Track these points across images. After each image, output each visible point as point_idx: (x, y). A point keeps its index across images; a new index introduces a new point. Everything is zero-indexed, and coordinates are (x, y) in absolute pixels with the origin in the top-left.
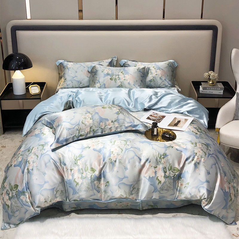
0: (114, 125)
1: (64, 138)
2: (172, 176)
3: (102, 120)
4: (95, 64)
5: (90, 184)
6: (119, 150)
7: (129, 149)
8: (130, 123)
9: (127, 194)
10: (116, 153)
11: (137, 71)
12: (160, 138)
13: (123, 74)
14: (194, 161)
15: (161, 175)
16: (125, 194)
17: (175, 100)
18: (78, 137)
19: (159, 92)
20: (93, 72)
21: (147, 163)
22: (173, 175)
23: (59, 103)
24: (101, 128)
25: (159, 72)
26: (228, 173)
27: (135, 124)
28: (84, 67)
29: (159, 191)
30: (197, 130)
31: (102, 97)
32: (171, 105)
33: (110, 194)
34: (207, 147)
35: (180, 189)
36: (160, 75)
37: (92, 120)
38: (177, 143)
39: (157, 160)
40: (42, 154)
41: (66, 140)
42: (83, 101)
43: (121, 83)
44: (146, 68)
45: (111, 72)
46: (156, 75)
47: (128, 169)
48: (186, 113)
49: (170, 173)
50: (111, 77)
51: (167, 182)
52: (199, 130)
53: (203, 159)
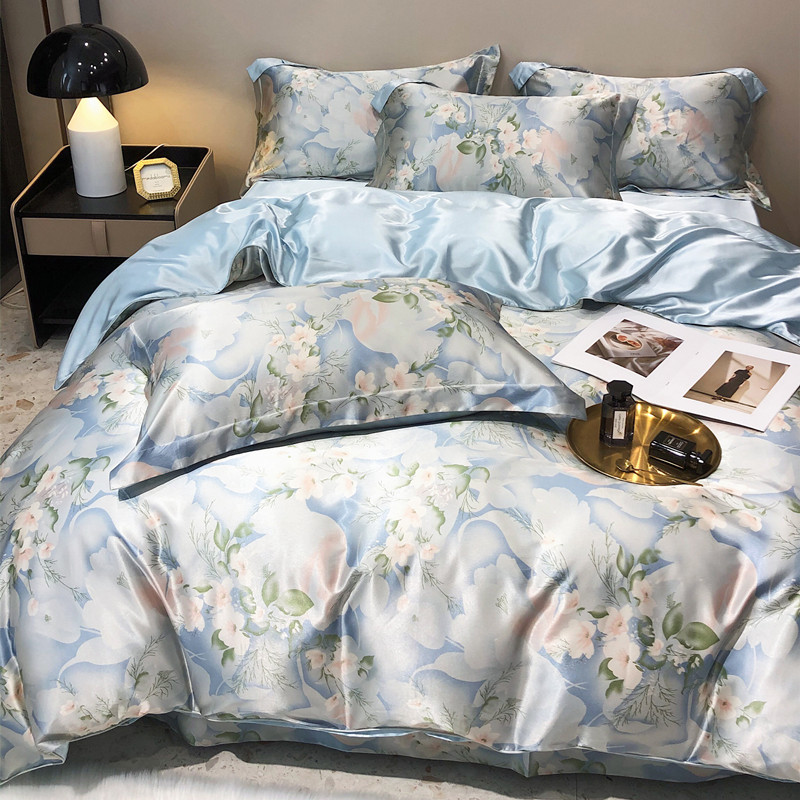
0: (418, 384)
1: (178, 438)
2: (678, 660)
4: (404, 78)
5: (286, 662)
6: (426, 518)
7: (475, 515)
8: (499, 380)
9: (457, 722)
10: (411, 529)
11: (578, 112)
12: (638, 457)
13: (517, 127)
14: (797, 601)
15: (622, 652)
17: (735, 262)
18: (249, 433)
19: (661, 221)
20: (392, 114)
21: (558, 590)
22: (687, 659)
23: (213, 253)
24: (359, 399)
25: (679, 121)
27: (524, 384)
28: (359, 92)
29: (611, 723)
31: (401, 234)
32: (712, 287)
33: (377, 712)
35: (714, 718)
36: (683, 136)
37: (318, 358)
38: (720, 495)
39: (608, 579)
40: (74, 509)
41: (188, 450)
42: (315, 250)
43: (502, 166)
44: (623, 104)
45: (467, 115)
46: (665, 135)
47: (462, 612)
48: (780, 333)
49: (670, 646)
50: (465, 139)
51: (652, 687)
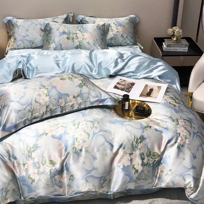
0: (76, 101)
1: (12, 124)
2: (151, 162)
3: (61, 96)
4: (49, 20)
5: (50, 180)
6: (85, 136)
7: (97, 133)
8: (96, 97)
9: (97, 189)
10: (81, 139)
11: (96, 28)
13: (82, 32)
14: (177, 143)
16: (94, 188)
17: (144, 63)
18: (31, 120)
19: (124, 54)
20: (47, 31)
22: (153, 162)
23: (7, 71)
24: (61, 107)
25: (120, 29)
27: (103, 98)
28: (37, 25)
29: (135, 181)
30: (174, 102)
31: (59, 62)
32: (139, 69)
33: (75, 188)
34: (190, 124)
35: (160, 176)
36: (122, 32)
37: (48, 97)
38: (155, 120)
39: (132, 145)
42: (36, 68)
43: (79, 42)
44: (107, 25)
45: (68, 30)
46: (117, 32)
48: (157, 79)
49: (149, 159)
50: (68, 36)
51: (145, 170)
52: (177, 101)
53: (188, 140)
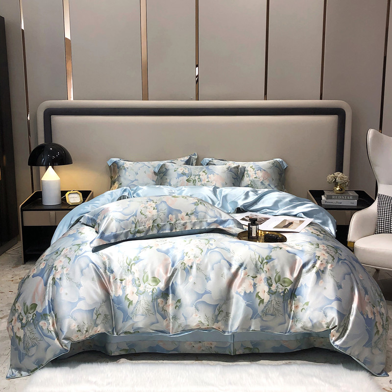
1: (112, 233)
2: (281, 291)
4: (165, 162)
5: (151, 304)
6: (197, 251)
7: (212, 249)
8: (215, 218)
9: (210, 321)
10: (192, 254)
11: (226, 169)
13: (206, 174)
14: (315, 268)
15: (263, 289)
16: (206, 320)
18: (134, 234)
20: (161, 173)
21: (240, 270)
22: (283, 290)
24: (170, 224)
25: (260, 174)
26: (371, 292)
27: (223, 219)
28: (149, 167)
29: (261, 317)
30: (319, 232)
33: (182, 320)
34: (335, 250)
35: (294, 314)
36: (262, 179)
37: (156, 210)
38: (288, 244)
39: (256, 265)
40: (76, 256)
41: (116, 236)
44: (241, 168)
46: (256, 178)
47: (210, 280)
48: (301, 216)
49: (278, 286)
50: (188, 178)
51: (273, 301)
52: (322, 232)
53: (329, 265)
